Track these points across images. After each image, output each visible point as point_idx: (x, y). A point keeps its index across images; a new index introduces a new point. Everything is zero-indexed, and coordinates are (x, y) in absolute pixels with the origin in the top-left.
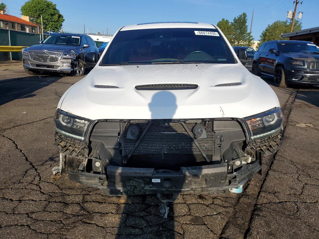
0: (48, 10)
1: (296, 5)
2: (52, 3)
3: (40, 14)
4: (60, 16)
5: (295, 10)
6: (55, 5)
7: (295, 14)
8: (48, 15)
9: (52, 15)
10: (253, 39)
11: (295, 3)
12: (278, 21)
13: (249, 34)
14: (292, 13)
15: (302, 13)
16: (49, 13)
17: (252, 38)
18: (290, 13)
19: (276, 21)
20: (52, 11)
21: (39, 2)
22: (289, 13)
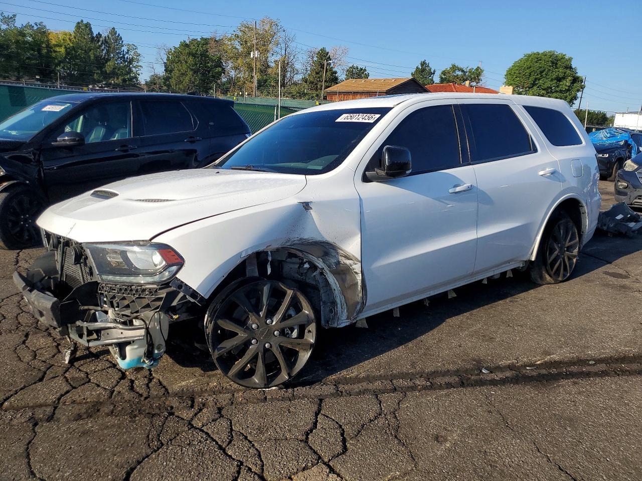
0: (553, 72)
2: (564, 55)
3: (536, 79)
4: (576, 80)
6: (570, 59)
8: (552, 80)
9: (559, 79)
16: (554, 77)
20: (560, 72)
21: (539, 59)
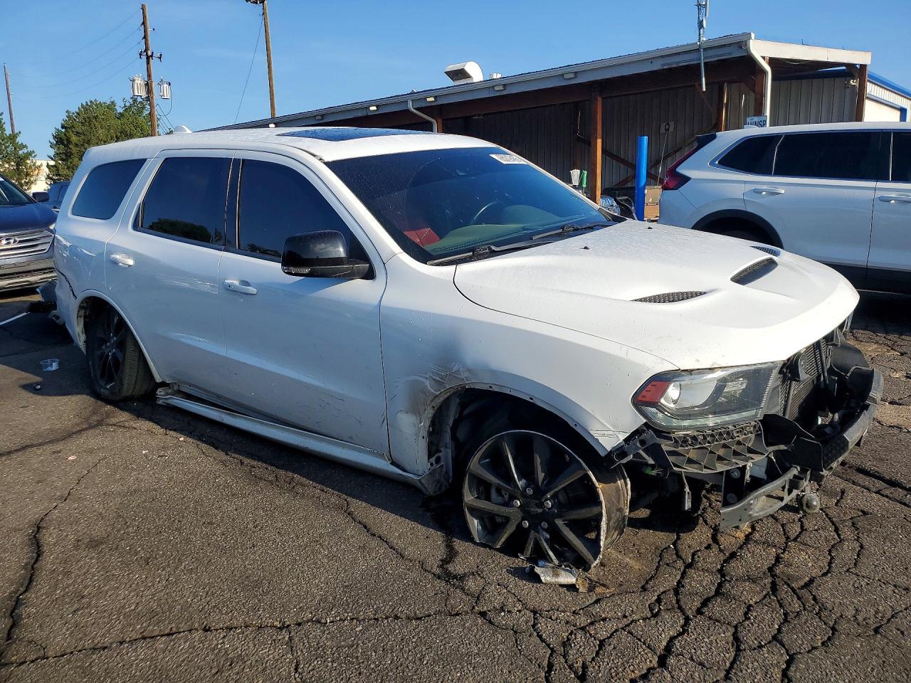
1: (148, 63)
5: (149, 76)
7: (151, 85)
10: (33, 155)
11: (144, 58)
12: (91, 102)
13: (13, 137)
14: (143, 83)
15: (170, 85)
17: (25, 151)
18: (139, 82)
19: (87, 102)
22: (136, 81)
